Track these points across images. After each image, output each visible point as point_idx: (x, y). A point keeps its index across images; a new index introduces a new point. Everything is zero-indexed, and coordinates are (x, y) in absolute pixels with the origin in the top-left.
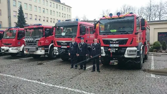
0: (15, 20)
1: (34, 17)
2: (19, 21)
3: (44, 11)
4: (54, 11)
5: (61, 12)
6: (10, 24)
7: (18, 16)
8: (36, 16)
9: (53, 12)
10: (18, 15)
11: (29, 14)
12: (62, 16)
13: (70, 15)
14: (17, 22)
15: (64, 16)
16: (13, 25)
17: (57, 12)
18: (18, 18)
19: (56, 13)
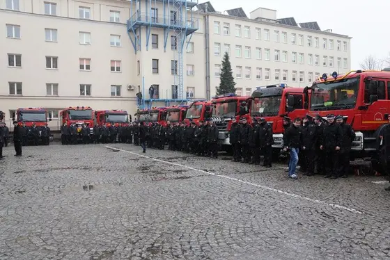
0: (216, 82)
1: (255, 73)
2: (222, 84)
3: (277, 58)
4: (302, 54)
5: (321, 52)
6: (208, 91)
7: (221, 75)
8: (260, 69)
9: (299, 56)
10: (221, 72)
11: (244, 68)
12: (324, 64)
13: (345, 59)
14: (218, 85)
15: (328, 61)
16: (213, 93)
17: (311, 55)
18: (221, 79)
19: (306, 56)
